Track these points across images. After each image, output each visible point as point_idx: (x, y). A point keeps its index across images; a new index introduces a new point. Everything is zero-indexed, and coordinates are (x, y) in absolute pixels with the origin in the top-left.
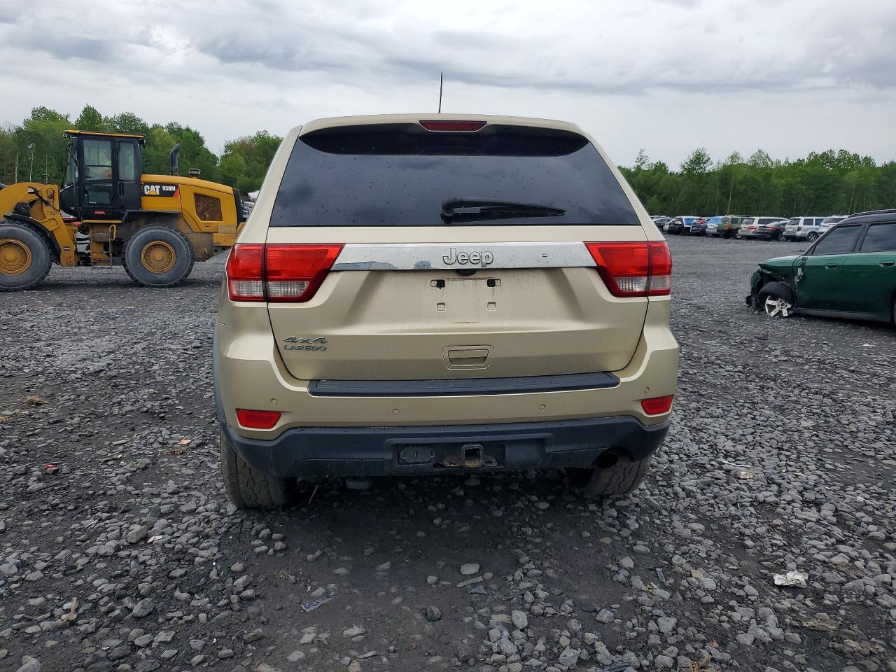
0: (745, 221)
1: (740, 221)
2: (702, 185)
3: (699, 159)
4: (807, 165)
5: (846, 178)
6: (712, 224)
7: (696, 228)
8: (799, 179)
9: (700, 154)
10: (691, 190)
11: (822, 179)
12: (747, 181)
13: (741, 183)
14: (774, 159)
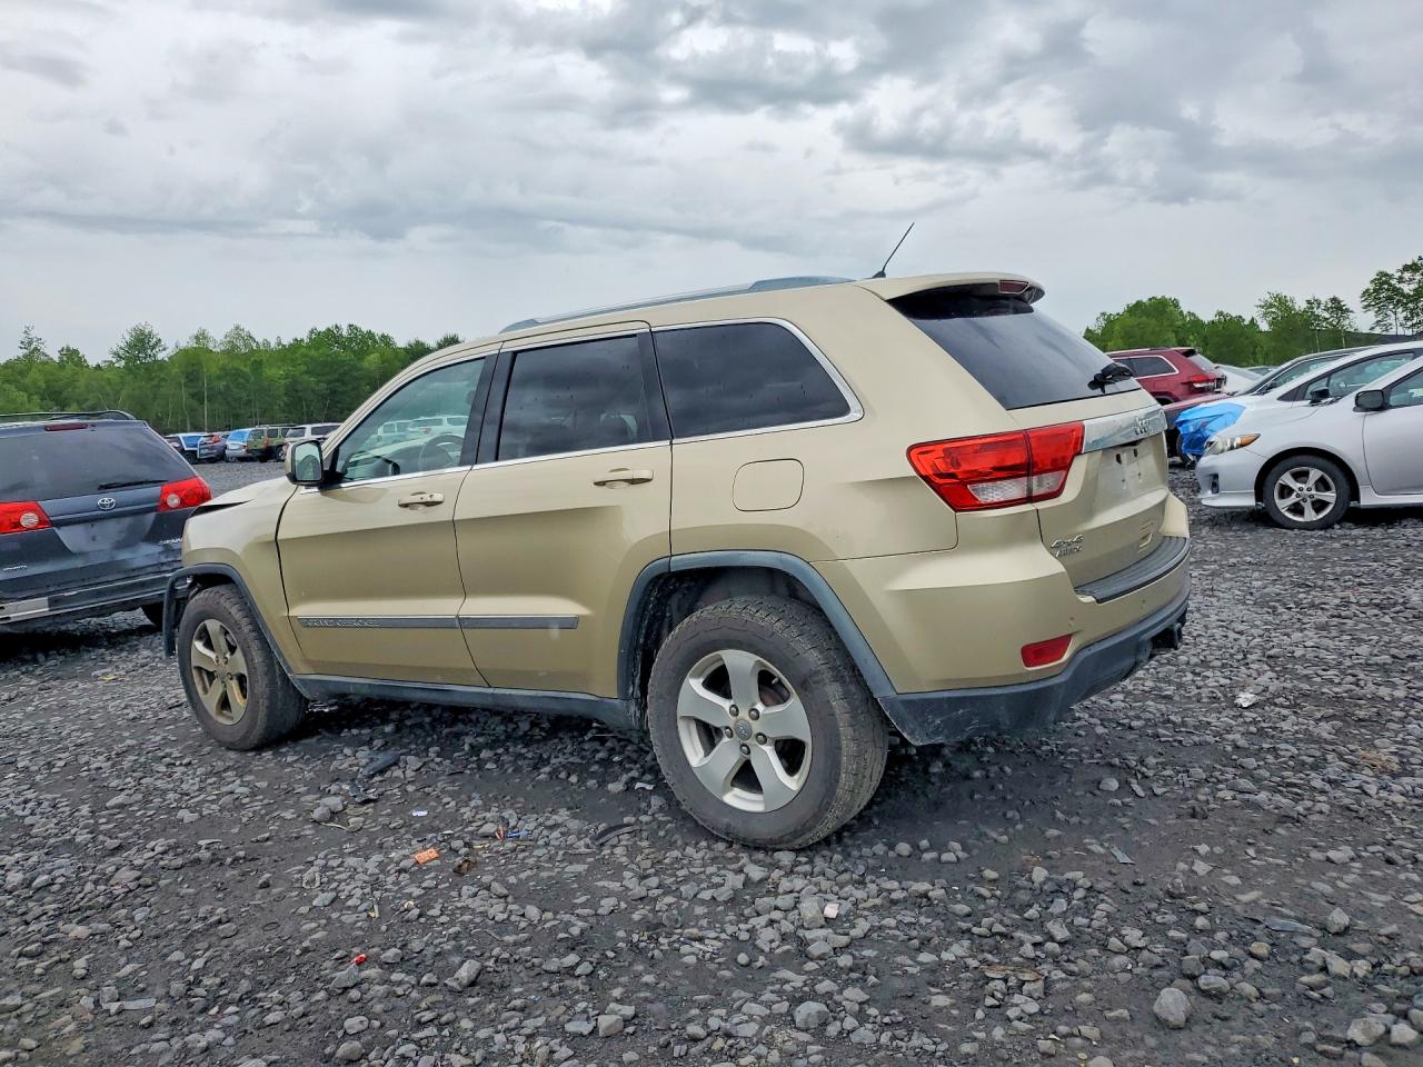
0: (290, 431)
1: (280, 433)
2: (155, 382)
3: (142, 342)
4: (308, 347)
5: (365, 364)
6: (236, 442)
7: (207, 451)
8: (303, 368)
9: (142, 333)
10: (137, 392)
11: (335, 367)
12: (227, 374)
13: (219, 378)
14: (260, 339)
